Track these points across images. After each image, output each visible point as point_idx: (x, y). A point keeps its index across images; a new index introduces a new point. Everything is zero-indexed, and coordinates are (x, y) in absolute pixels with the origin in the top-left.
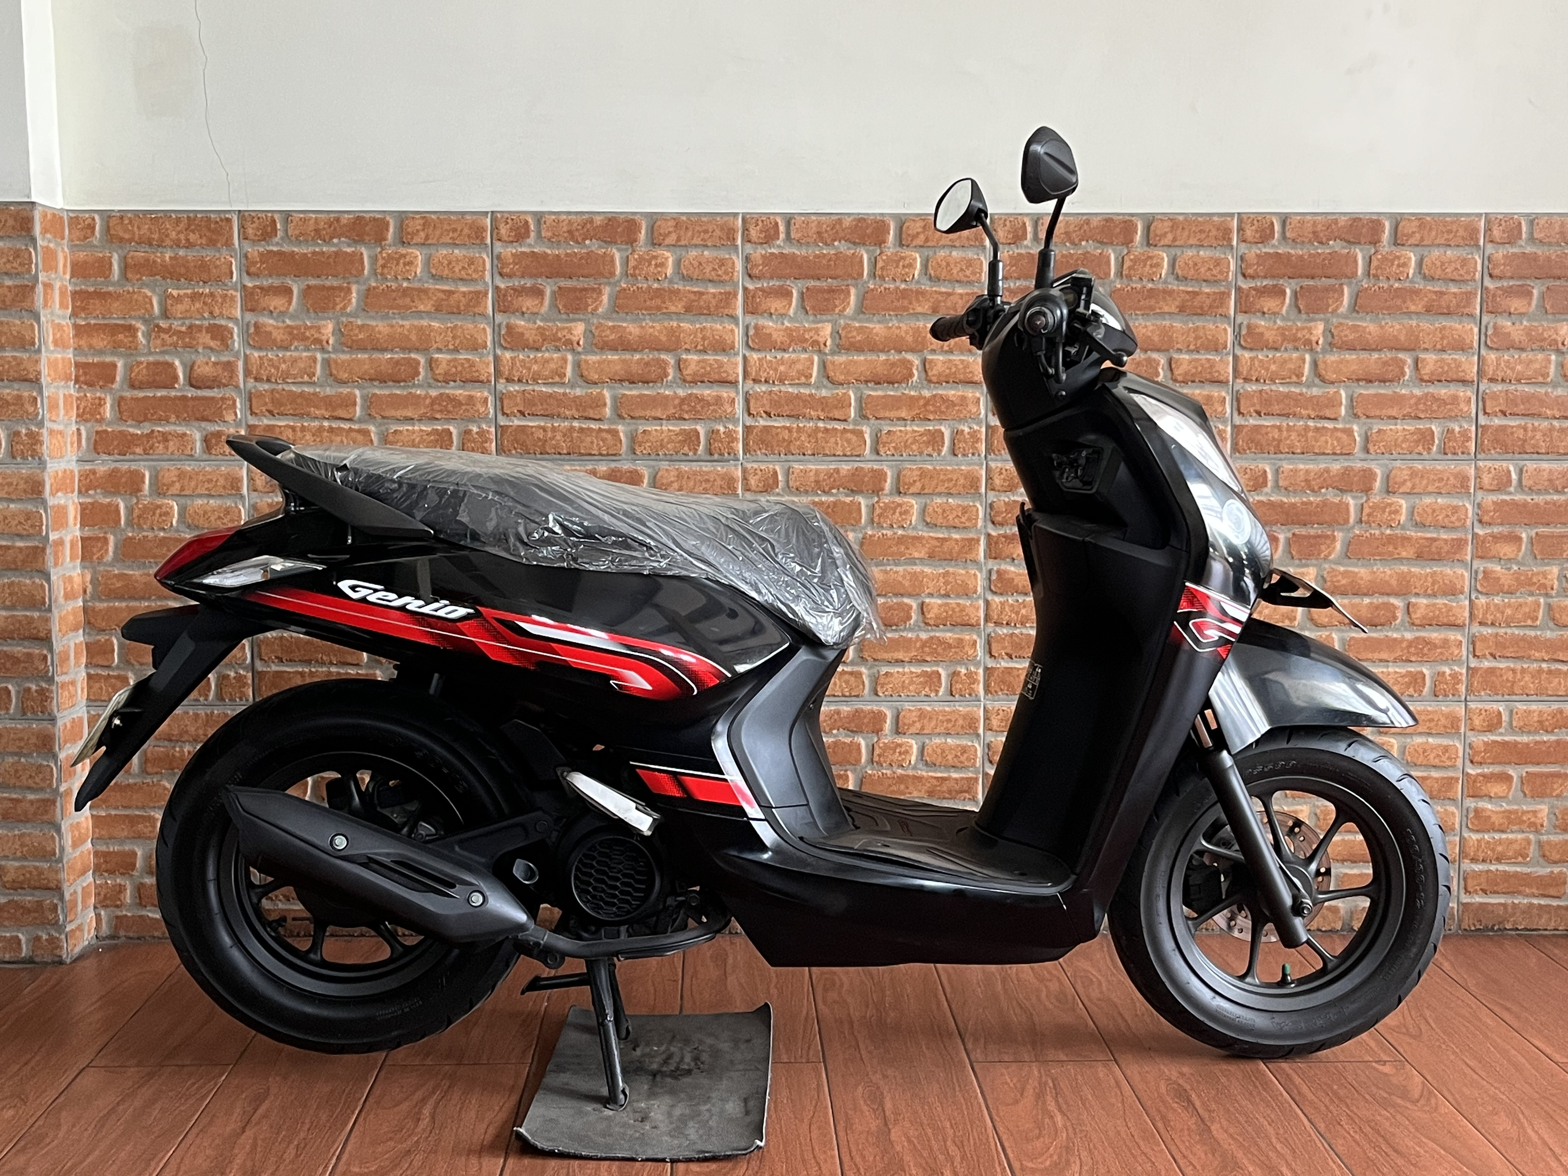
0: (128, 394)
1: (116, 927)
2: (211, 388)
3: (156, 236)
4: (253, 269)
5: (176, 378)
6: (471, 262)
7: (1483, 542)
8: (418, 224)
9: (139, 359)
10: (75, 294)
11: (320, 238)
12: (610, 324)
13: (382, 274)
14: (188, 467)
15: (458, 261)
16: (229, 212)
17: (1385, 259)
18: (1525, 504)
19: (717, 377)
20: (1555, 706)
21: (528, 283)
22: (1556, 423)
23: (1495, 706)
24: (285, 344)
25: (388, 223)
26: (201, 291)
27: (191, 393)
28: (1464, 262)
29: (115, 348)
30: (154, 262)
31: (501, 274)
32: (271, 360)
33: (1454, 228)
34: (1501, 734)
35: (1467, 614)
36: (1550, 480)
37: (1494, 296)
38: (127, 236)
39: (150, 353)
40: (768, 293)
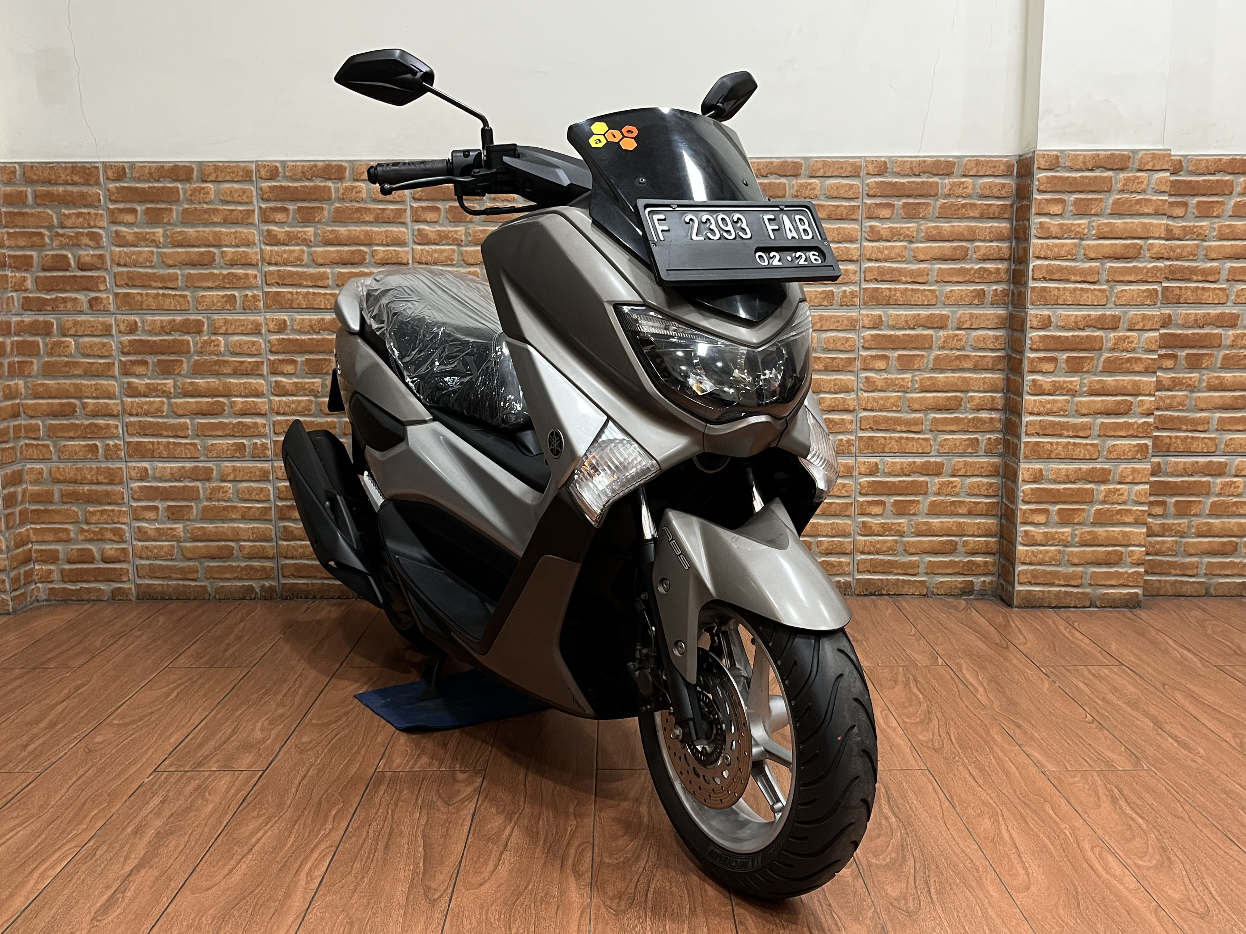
0: (41, 274)
1: (49, 594)
2: (91, 270)
3: (53, 177)
4: (113, 198)
5: (69, 264)
6: (244, 191)
7: (865, 359)
8: (211, 169)
9: (47, 253)
10: (6, 213)
11: (152, 177)
12: (330, 229)
13: (191, 200)
14: (81, 318)
15: (236, 191)
16: (97, 162)
17: (802, 185)
18: (891, 335)
19: (395, 261)
20: (911, 460)
21: (279, 205)
22: (910, 287)
23: (874, 460)
24: (135, 243)
25: (193, 169)
26: (82, 210)
27: (80, 273)
28: (851, 186)
29: (32, 247)
30: (53, 194)
31: (262, 199)
32: (126, 253)
33: (844, 165)
34: (878, 476)
35: (855, 403)
36: (906, 322)
37: (869, 208)
38: (35, 178)
39: (53, 249)
40: (425, 209)
